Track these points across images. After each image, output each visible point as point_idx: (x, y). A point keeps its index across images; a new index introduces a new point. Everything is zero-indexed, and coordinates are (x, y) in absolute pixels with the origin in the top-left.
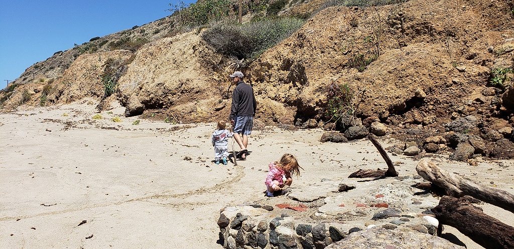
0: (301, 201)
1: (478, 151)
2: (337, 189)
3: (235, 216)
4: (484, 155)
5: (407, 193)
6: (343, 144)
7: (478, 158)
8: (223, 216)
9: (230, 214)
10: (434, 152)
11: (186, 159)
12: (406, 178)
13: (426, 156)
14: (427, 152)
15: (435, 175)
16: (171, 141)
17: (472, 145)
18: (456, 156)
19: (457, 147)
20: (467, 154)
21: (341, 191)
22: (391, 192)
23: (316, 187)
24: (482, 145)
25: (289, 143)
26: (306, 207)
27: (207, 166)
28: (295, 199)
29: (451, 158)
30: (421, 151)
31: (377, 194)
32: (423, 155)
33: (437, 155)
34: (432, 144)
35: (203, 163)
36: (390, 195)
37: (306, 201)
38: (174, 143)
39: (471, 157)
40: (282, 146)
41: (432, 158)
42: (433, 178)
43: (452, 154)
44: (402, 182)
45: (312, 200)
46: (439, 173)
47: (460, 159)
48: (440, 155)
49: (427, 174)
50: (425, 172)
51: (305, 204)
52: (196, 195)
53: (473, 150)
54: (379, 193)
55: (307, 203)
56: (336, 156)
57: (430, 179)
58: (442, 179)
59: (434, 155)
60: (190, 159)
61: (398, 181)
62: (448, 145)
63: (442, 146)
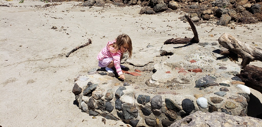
0: (136, 66)
1: (233, 19)
2: (159, 54)
3: (86, 85)
4: (235, 21)
5: (211, 58)
6: (153, 15)
7: (232, 23)
8: (76, 86)
9: (82, 84)
10: (208, 20)
11: (53, 28)
12: (206, 44)
13: (203, 23)
14: (204, 20)
15: (234, 45)
16: (44, 15)
17: (230, 16)
18: (221, 22)
19: (221, 17)
20: (227, 21)
21: (162, 55)
22: (201, 58)
23: (144, 53)
24: (235, 15)
25: (121, 15)
26: (140, 71)
27: (67, 34)
28: (131, 64)
29: (218, 24)
30: (200, 20)
31: (191, 59)
32: (202, 22)
33: (210, 22)
34: (207, 15)
35: (64, 31)
36: (201, 61)
37: (139, 66)
38: (46, 16)
39: (229, 23)
40: (117, 17)
41: (207, 24)
42: (232, 47)
43: (219, 21)
44: (204, 47)
45: (144, 65)
46: (237, 44)
47: (223, 24)
48: (211, 22)
49: (227, 44)
50: (226, 43)
51: (139, 68)
52: (58, 59)
53: (230, 18)
54: (192, 59)
55: (140, 68)
56: (150, 24)
57: (229, 47)
58: (239, 48)
59: (208, 21)
60: (56, 28)
61: (202, 47)
62: (214, 15)
63: (212, 16)
